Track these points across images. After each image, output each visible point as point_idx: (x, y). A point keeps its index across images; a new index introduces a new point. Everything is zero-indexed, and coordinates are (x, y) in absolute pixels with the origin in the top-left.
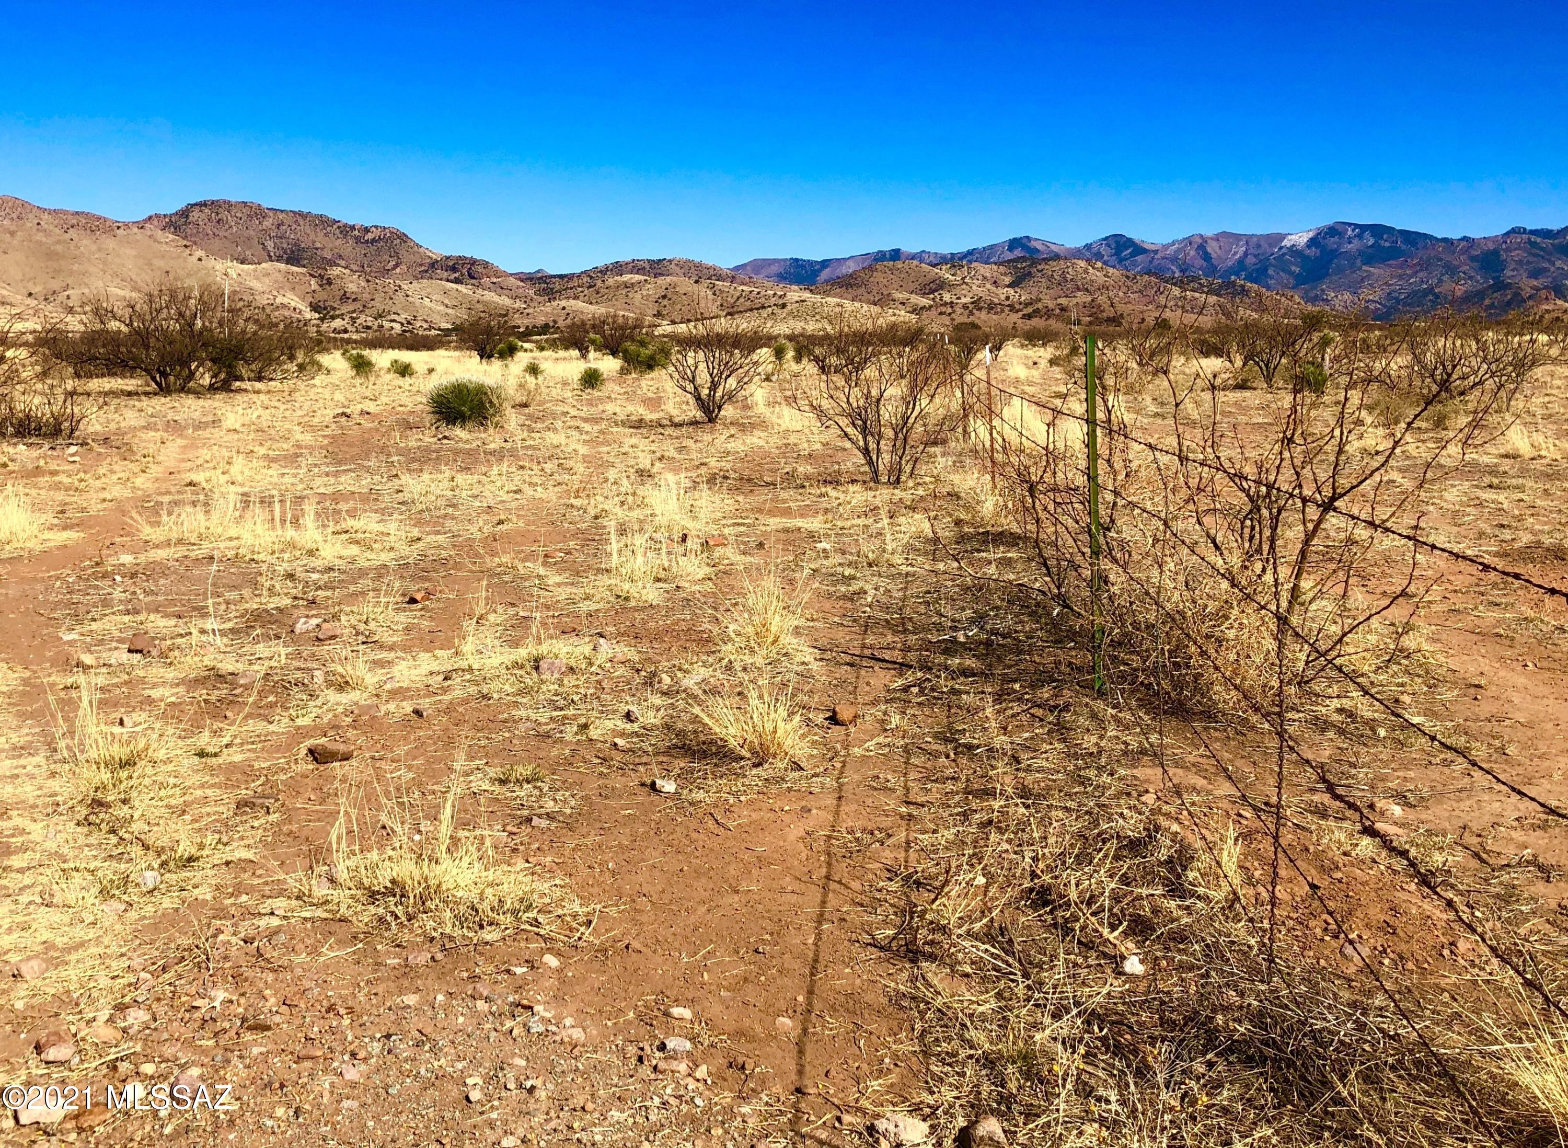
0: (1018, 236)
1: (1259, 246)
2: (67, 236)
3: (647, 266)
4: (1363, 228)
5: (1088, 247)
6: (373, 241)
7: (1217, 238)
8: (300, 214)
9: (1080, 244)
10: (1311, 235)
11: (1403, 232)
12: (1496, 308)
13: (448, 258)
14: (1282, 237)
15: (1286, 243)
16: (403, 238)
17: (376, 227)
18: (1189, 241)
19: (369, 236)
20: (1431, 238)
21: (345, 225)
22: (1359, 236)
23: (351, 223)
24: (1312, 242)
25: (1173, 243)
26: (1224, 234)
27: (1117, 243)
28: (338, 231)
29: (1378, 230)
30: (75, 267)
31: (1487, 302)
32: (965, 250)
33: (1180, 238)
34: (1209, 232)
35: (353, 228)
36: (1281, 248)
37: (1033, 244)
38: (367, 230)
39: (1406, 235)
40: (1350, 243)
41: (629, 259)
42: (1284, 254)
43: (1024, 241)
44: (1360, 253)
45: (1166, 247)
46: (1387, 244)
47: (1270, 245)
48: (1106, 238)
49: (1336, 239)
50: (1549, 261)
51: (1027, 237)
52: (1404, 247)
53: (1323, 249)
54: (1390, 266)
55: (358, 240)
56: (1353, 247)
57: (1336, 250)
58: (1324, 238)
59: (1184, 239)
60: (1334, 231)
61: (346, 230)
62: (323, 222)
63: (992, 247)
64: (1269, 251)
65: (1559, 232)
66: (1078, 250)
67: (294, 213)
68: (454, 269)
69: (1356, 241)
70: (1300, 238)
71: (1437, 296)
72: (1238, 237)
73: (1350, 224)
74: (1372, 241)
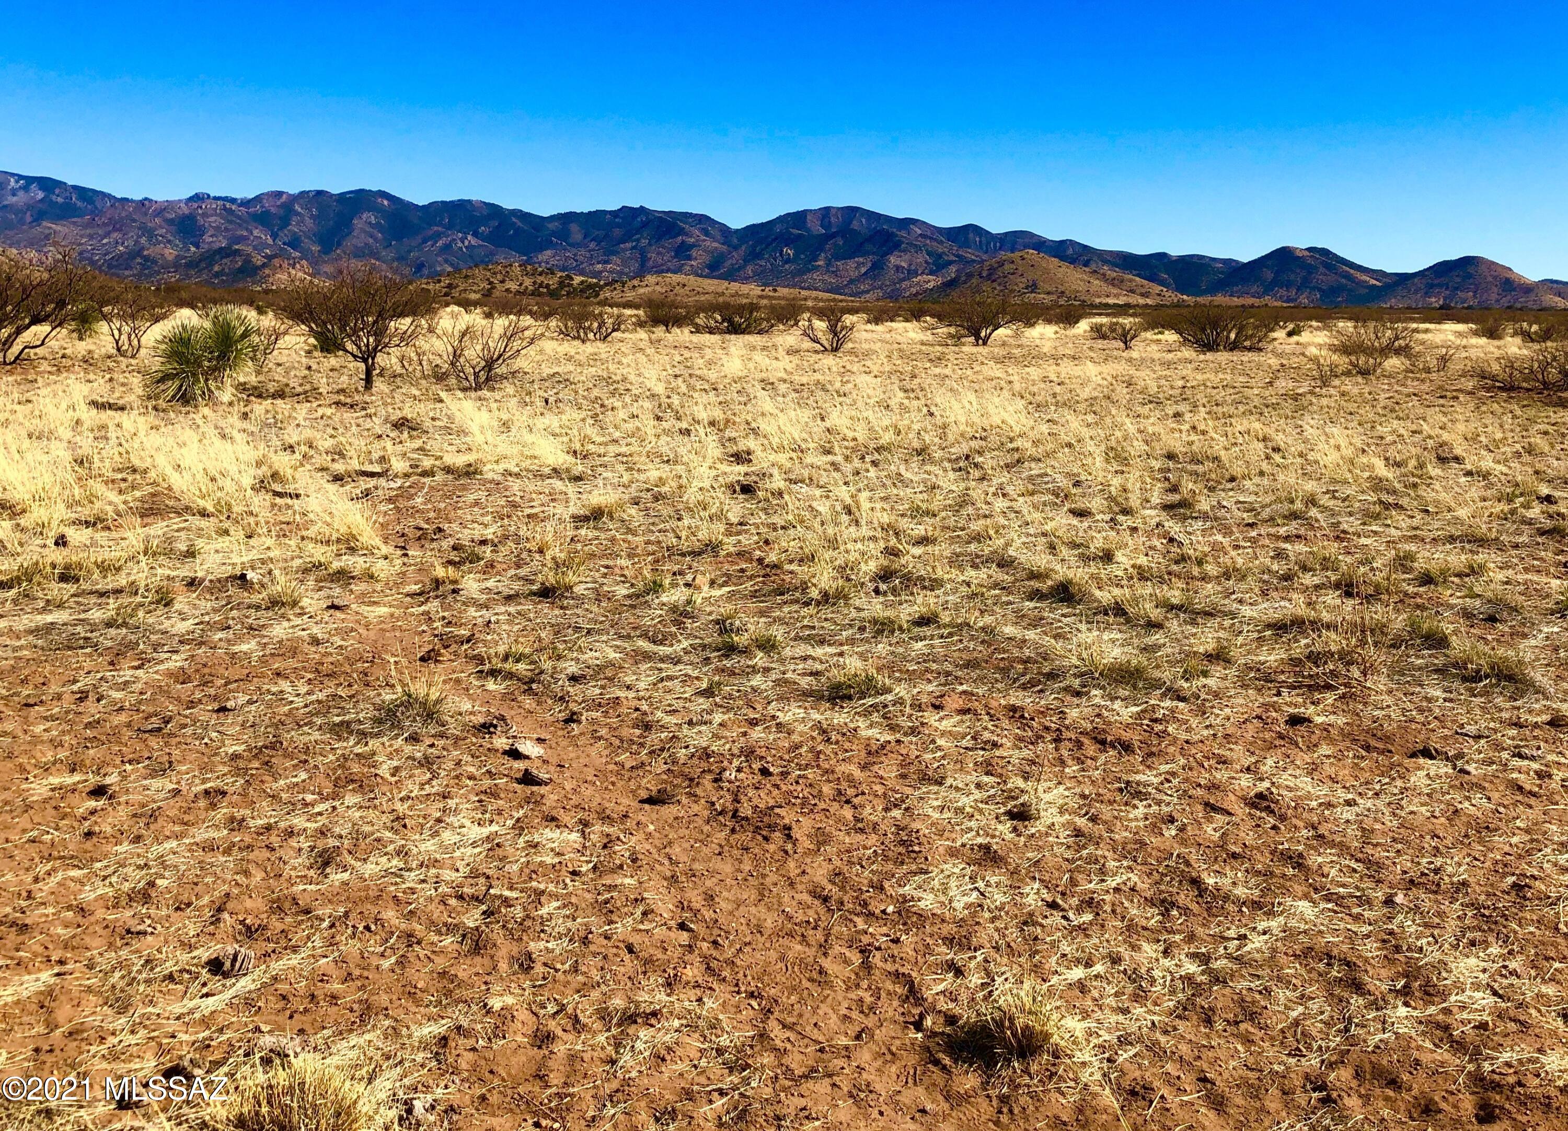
4: (30, 180)
11: (75, 187)
12: (227, 275)
20: (109, 196)
22: (26, 188)
29: (47, 184)
31: (216, 268)
39: (83, 192)
40: (14, 195)
44: (29, 207)
46: (60, 200)
50: (247, 229)
52: (79, 204)
54: (74, 223)
56: (20, 199)
65: (250, 201)
69: (21, 193)
71: (146, 259)
73: (13, 175)
74: (41, 195)
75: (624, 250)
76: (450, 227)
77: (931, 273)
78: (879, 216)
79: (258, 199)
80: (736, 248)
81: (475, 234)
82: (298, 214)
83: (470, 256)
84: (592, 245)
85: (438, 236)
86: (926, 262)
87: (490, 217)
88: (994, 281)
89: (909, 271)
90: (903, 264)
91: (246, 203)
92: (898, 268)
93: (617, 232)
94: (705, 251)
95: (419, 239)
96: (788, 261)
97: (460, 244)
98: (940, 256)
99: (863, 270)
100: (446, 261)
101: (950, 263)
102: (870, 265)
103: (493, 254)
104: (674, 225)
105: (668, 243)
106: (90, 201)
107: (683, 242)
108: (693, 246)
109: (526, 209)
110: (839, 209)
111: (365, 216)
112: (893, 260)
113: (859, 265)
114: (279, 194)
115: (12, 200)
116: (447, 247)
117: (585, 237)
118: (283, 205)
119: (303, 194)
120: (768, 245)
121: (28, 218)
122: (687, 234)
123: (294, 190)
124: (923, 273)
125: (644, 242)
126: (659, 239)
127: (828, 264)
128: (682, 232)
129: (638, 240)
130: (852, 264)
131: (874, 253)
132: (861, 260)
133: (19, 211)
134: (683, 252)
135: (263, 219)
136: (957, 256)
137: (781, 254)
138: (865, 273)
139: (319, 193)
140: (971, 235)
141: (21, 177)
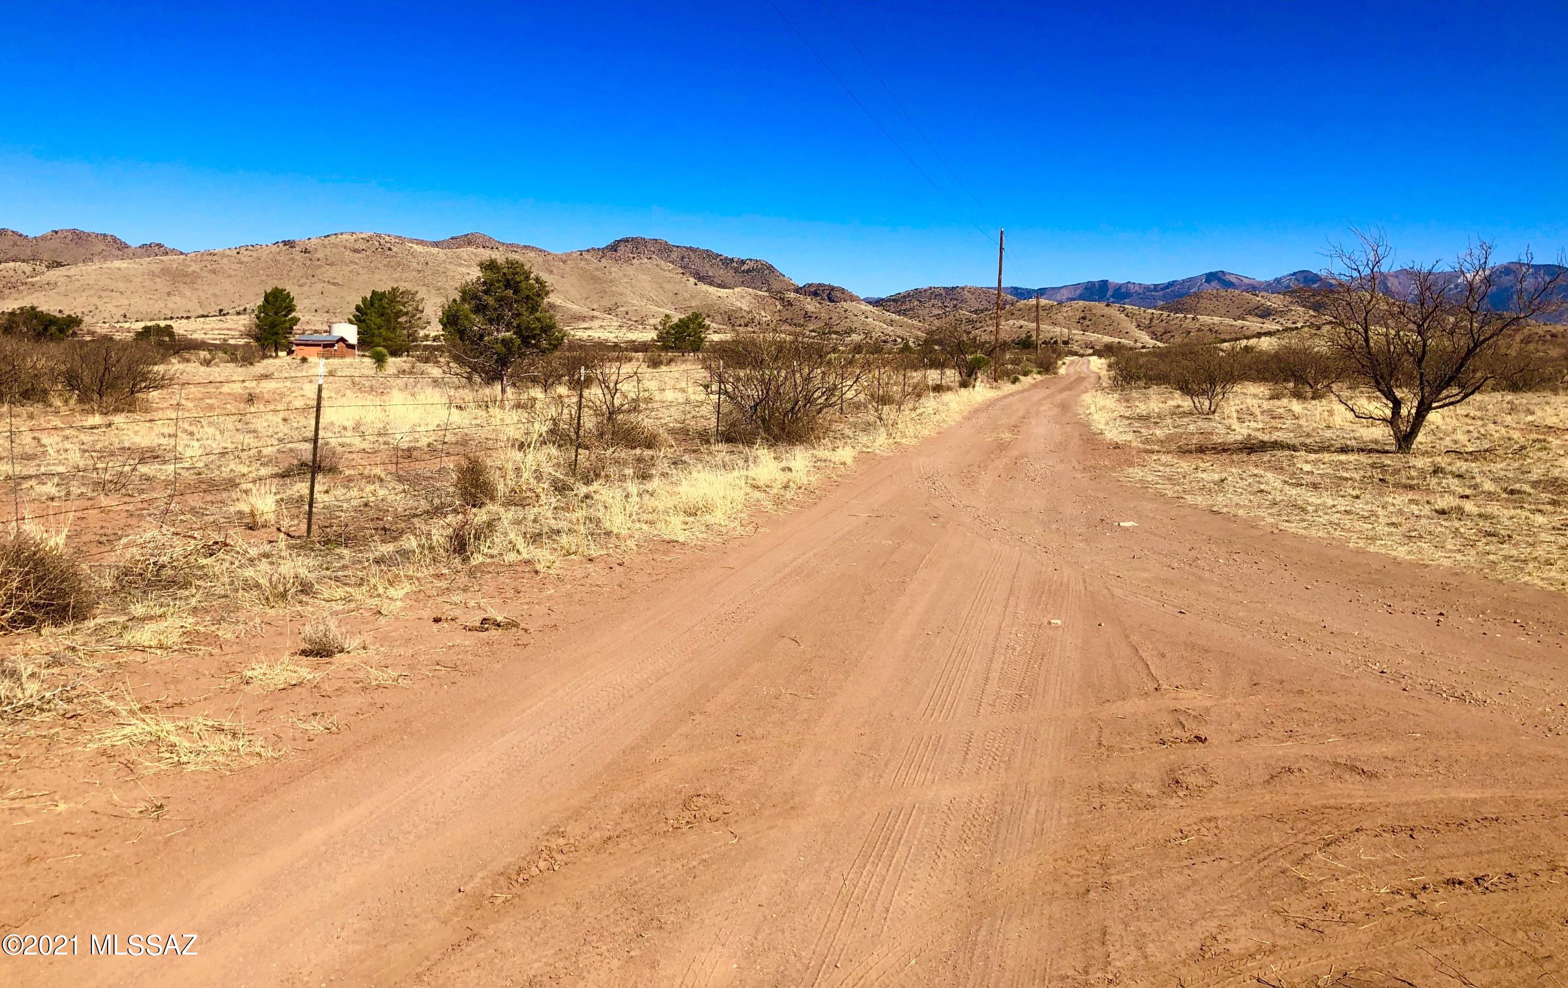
0: (1213, 271)
1: (1435, 283)
2: (601, 264)
3: (942, 292)
5: (1278, 281)
6: (748, 271)
7: (1397, 275)
8: (691, 249)
9: (1270, 278)
13: (810, 285)
14: (1457, 275)
15: (1462, 280)
16: (771, 268)
17: (751, 260)
19: (745, 267)
21: (726, 258)
23: (730, 257)
24: (1488, 279)
25: (1352, 279)
26: (1403, 271)
27: (1306, 278)
28: (720, 263)
30: (614, 289)
32: (1166, 281)
34: (1388, 270)
35: (732, 260)
36: (1458, 284)
37: (1227, 277)
38: (743, 262)
41: (926, 287)
42: (1461, 290)
43: (1219, 275)
47: (1449, 282)
48: (1294, 274)
49: (1510, 276)
51: (1222, 272)
53: (1498, 286)
55: (736, 270)
57: (1512, 287)
58: (1499, 276)
60: (1508, 269)
61: (727, 262)
62: (709, 255)
63: (1190, 279)
64: (1446, 287)
66: (1269, 284)
67: (687, 248)
68: (815, 294)
72: (1416, 273)
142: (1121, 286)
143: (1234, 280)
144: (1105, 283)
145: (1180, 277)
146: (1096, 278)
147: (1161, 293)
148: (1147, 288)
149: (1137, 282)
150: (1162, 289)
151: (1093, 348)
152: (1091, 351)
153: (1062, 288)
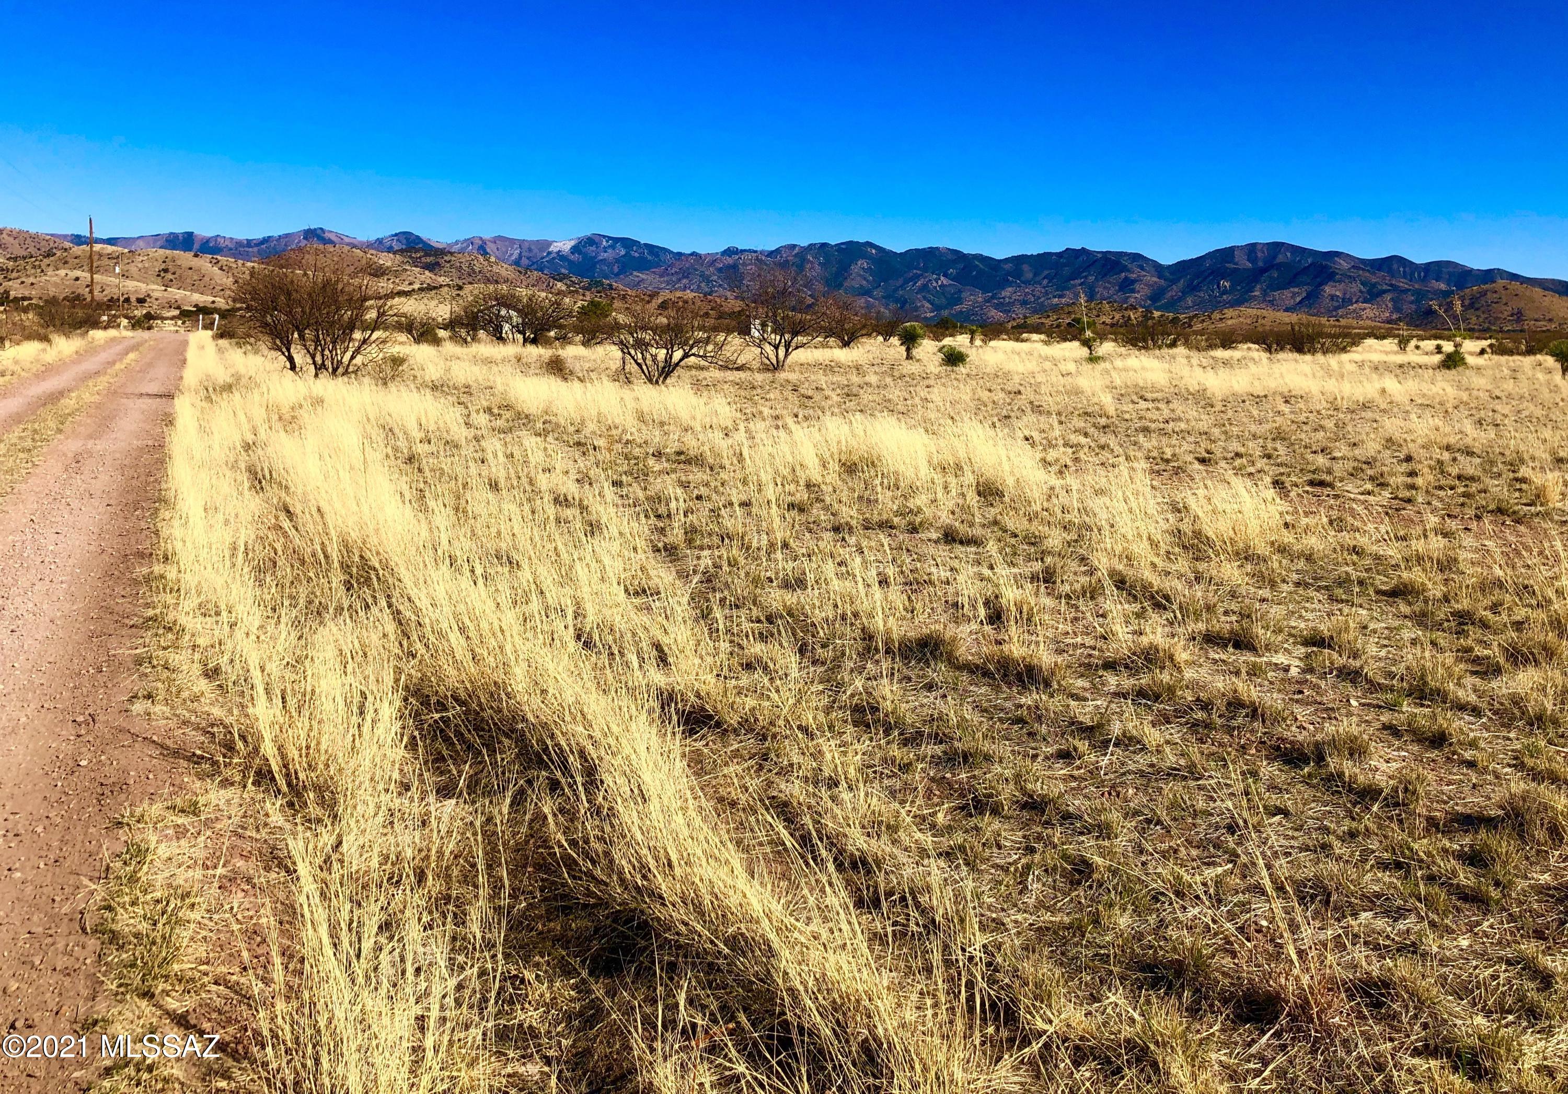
0: (312, 227)
1: (530, 250)
4: (615, 240)
5: (382, 240)
7: (495, 240)
9: (373, 238)
10: (573, 243)
11: (646, 245)
14: (549, 244)
15: (554, 248)
18: (470, 241)
20: (670, 252)
22: (613, 247)
24: (575, 249)
25: (457, 243)
26: (500, 238)
27: (407, 239)
29: (628, 243)
32: (260, 237)
33: (462, 239)
34: (487, 236)
36: (549, 253)
37: (327, 235)
39: (652, 249)
40: (605, 251)
42: (554, 258)
43: (319, 232)
44: (617, 260)
45: (451, 245)
46: (637, 255)
47: (541, 250)
48: (396, 235)
49: (593, 248)
51: (321, 228)
52: (649, 258)
53: (585, 255)
54: (654, 273)
56: (609, 255)
57: (595, 257)
58: (584, 246)
59: (466, 240)
60: (591, 241)
63: (287, 235)
64: (539, 255)
65: (772, 252)
69: (610, 251)
70: (564, 245)
72: (512, 241)
73: (604, 237)
74: (623, 252)
75: (1075, 286)
76: (925, 269)
77: (1365, 301)
78: (1304, 250)
79: (778, 251)
80: (1174, 282)
81: (945, 275)
82: (809, 261)
83: (943, 294)
84: (1045, 282)
85: (918, 277)
86: (1361, 291)
87: (954, 262)
88: (1477, 309)
89: (1343, 299)
90: (1338, 293)
91: (770, 254)
92: (1332, 297)
93: (1066, 271)
94: (1146, 285)
95: (900, 281)
96: (1225, 292)
97: (935, 284)
98: (1374, 285)
99: (1298, 299)
100: (924, 298)
101: (1385, 292)
102: (1304, 294)
103: (960, 291)
104: (1117, 263)
105: (1113, 279)
106: (657, 256)
107: (1126, 277)
108: (1133, 282)
109: (985, 254)
110: (1264, 244)
111: (859, 263)
112: (1328, 289)
113: (1294, 294)
114: (794, 246)
115: (603, 255)
116: (925, 287)
117: (1035, 275)
118: (796, 255)
119: (811, 246)
120: (1205, 279)
121: (616, 270)
122: (1128, 271)
123: (804, 243)
124: (1356, 302)
125: (1091, 279)
126: (1105, 275)
127: (1265, 293)
128: (1125, 269)
129: (1086, 277)
130: (1287, 293)
131: (1308, 284)
132: (1296, 290)
133: (610, 265)
134: (1127, 286)
135: (784, 265)
136: (1391, 285)
137: (1218, 286)
138: (1300, 302)
139: (824, 245)
140: (1395, 266)
141: (610, 238)
142: (208, 240)
143: (333, 238)
144: (190, 234)
145: (276, 233)
146: (179, 229)
147: (256, 249)
148: (239, 244)
149: (228, 236)
150: (257, 245)
151: (178, 308)
152: (177, 312)
153: (139, 238)
